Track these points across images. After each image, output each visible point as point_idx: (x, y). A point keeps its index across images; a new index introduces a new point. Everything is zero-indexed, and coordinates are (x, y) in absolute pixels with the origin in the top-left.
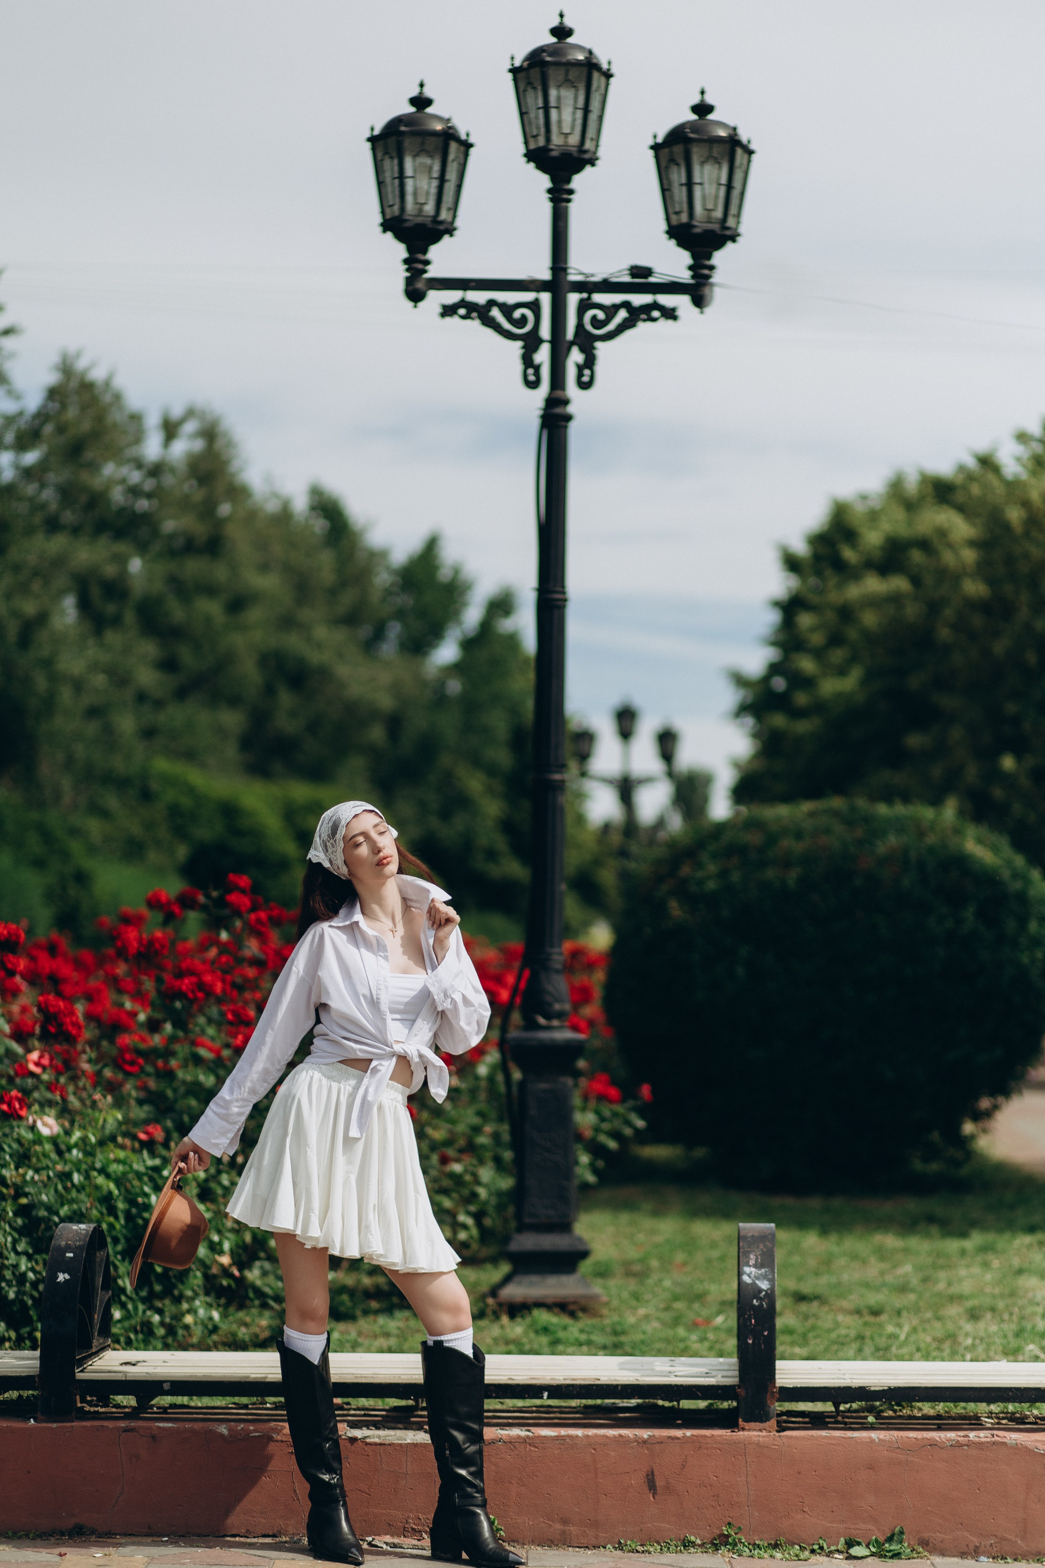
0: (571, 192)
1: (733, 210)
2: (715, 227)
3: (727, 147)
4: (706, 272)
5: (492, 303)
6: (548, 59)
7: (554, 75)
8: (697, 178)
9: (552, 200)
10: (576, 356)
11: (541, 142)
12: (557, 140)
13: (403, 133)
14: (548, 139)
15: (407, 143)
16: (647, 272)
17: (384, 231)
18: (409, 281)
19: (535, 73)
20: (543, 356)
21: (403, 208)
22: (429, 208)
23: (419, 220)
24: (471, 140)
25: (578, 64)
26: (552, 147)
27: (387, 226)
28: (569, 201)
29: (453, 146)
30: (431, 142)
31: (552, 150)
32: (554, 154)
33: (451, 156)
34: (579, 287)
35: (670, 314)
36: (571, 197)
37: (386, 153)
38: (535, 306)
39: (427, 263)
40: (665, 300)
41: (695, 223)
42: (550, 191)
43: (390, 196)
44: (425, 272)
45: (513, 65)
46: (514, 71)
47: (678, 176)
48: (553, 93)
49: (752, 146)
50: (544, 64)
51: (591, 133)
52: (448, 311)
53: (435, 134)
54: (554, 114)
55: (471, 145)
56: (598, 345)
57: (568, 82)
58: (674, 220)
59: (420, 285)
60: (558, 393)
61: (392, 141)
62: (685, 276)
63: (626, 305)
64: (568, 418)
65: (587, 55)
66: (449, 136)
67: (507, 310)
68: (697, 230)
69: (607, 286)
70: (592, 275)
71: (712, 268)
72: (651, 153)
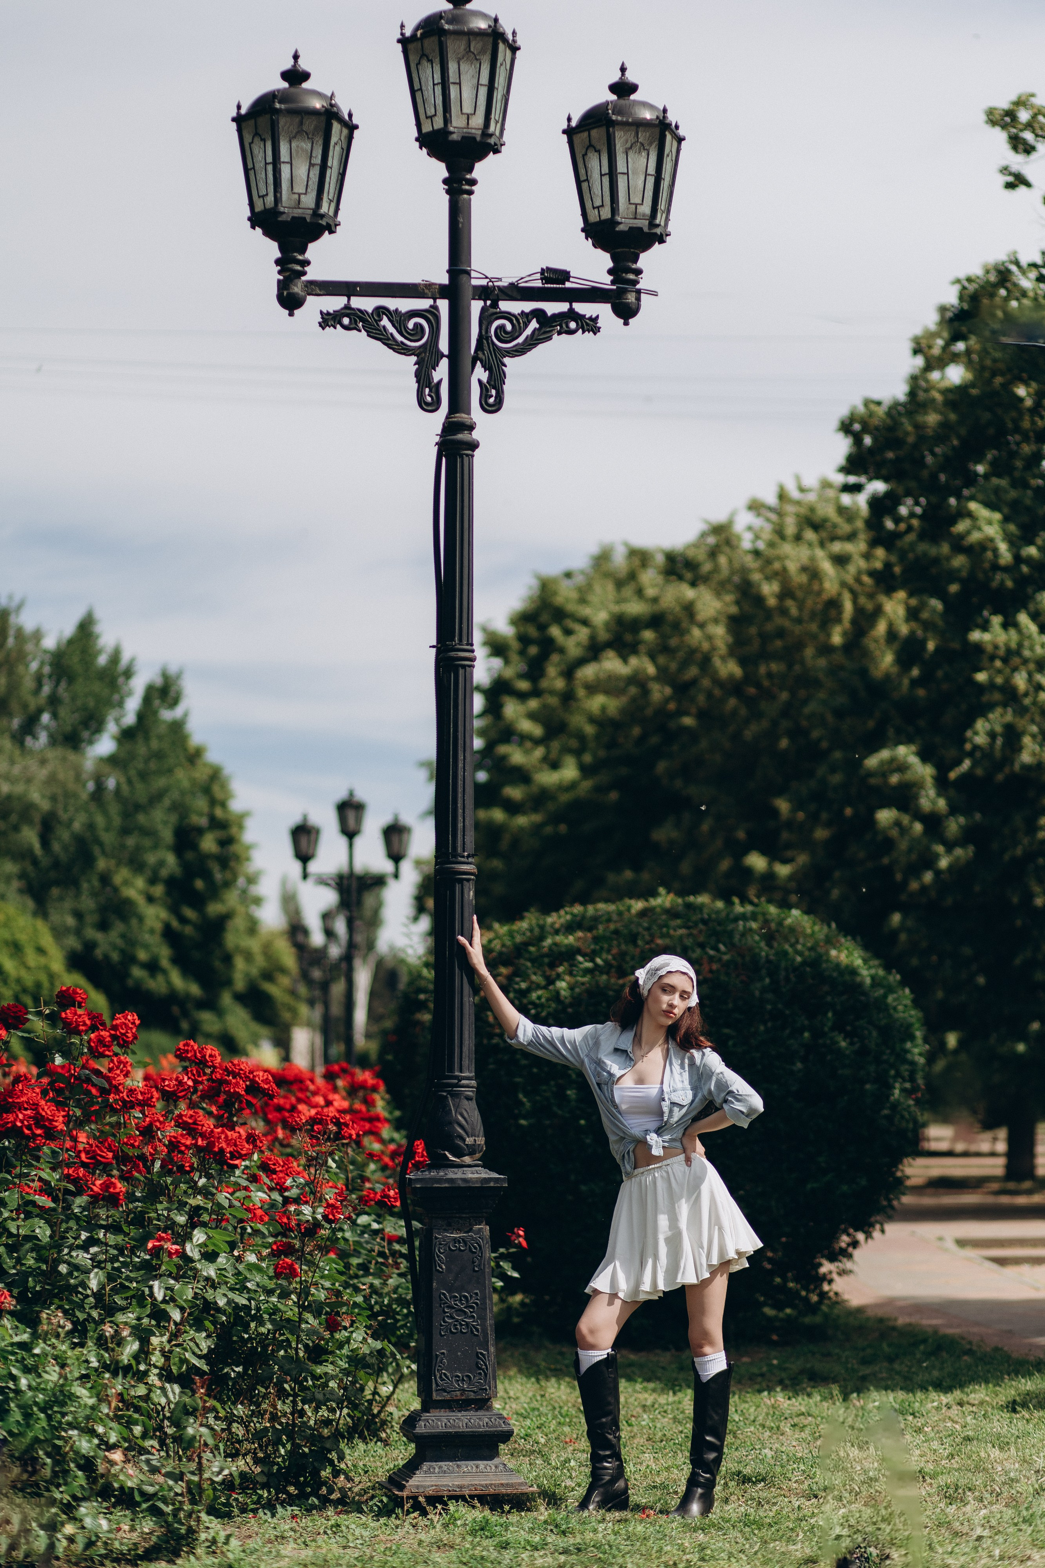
0: (473, 182)
1: (662, 206)
2: (644, 224)
3: (657, 131)
4: (631, 276)
5: (381, 311)
6: (447, 27)
7: (454, 47)
8: (621, 167)
9: (448, 192)
10: (480, 374)
11: (439, 123)
12: (457, 123)
13: (278, 111)
14: (447, 120)
15: (283, 122)
16: (564, 276)
17: (253, 227)
18: (283, 285)
19: (431, 44)
20: (441, 372)
21: (277, 200)
22: (309, 201)
23: (297, 213)
24: (355, 121)
25: (481, 33)
26: (451, 129)
27: (258, 219)
28: (471, 193)
29: (336, 126)
30: (310, 124)
31: (453, 133)
32: (455, 137)
33: (334, 139)
34: (484, 293)
35: (590, 325)
36: (474, 188)
37: (256, 134)
38: (432, 315)
39: (308, 263)
40: (584, 308)
41: (619, 219)
42: (445, 181)
43: (262, 186)
44: (305, 273)
45: (402, 34)
46: (404, 41)
47: (596, 165)
48: (452, 67)
49: (681, 132)
50: (442, 32)
51: (496, 114)
52: (329, 320)
53: (314, 113)
54: (453, 91)
55: (357, 127)
56: (506, 360)
57: (469, 55)
58: (593, 216)
59: (297, 289)
60: (461, 417)
61: (264, 121)
62: (605, 280)
63: (539, 314)
64: (474, 446)
65: (492, 24)
66: (331, 114)
67: (399, 319)
68: (621, 228)
69: (517, 292)
70: (500, 279)
71: (639, 272)
72: (565, 138)
